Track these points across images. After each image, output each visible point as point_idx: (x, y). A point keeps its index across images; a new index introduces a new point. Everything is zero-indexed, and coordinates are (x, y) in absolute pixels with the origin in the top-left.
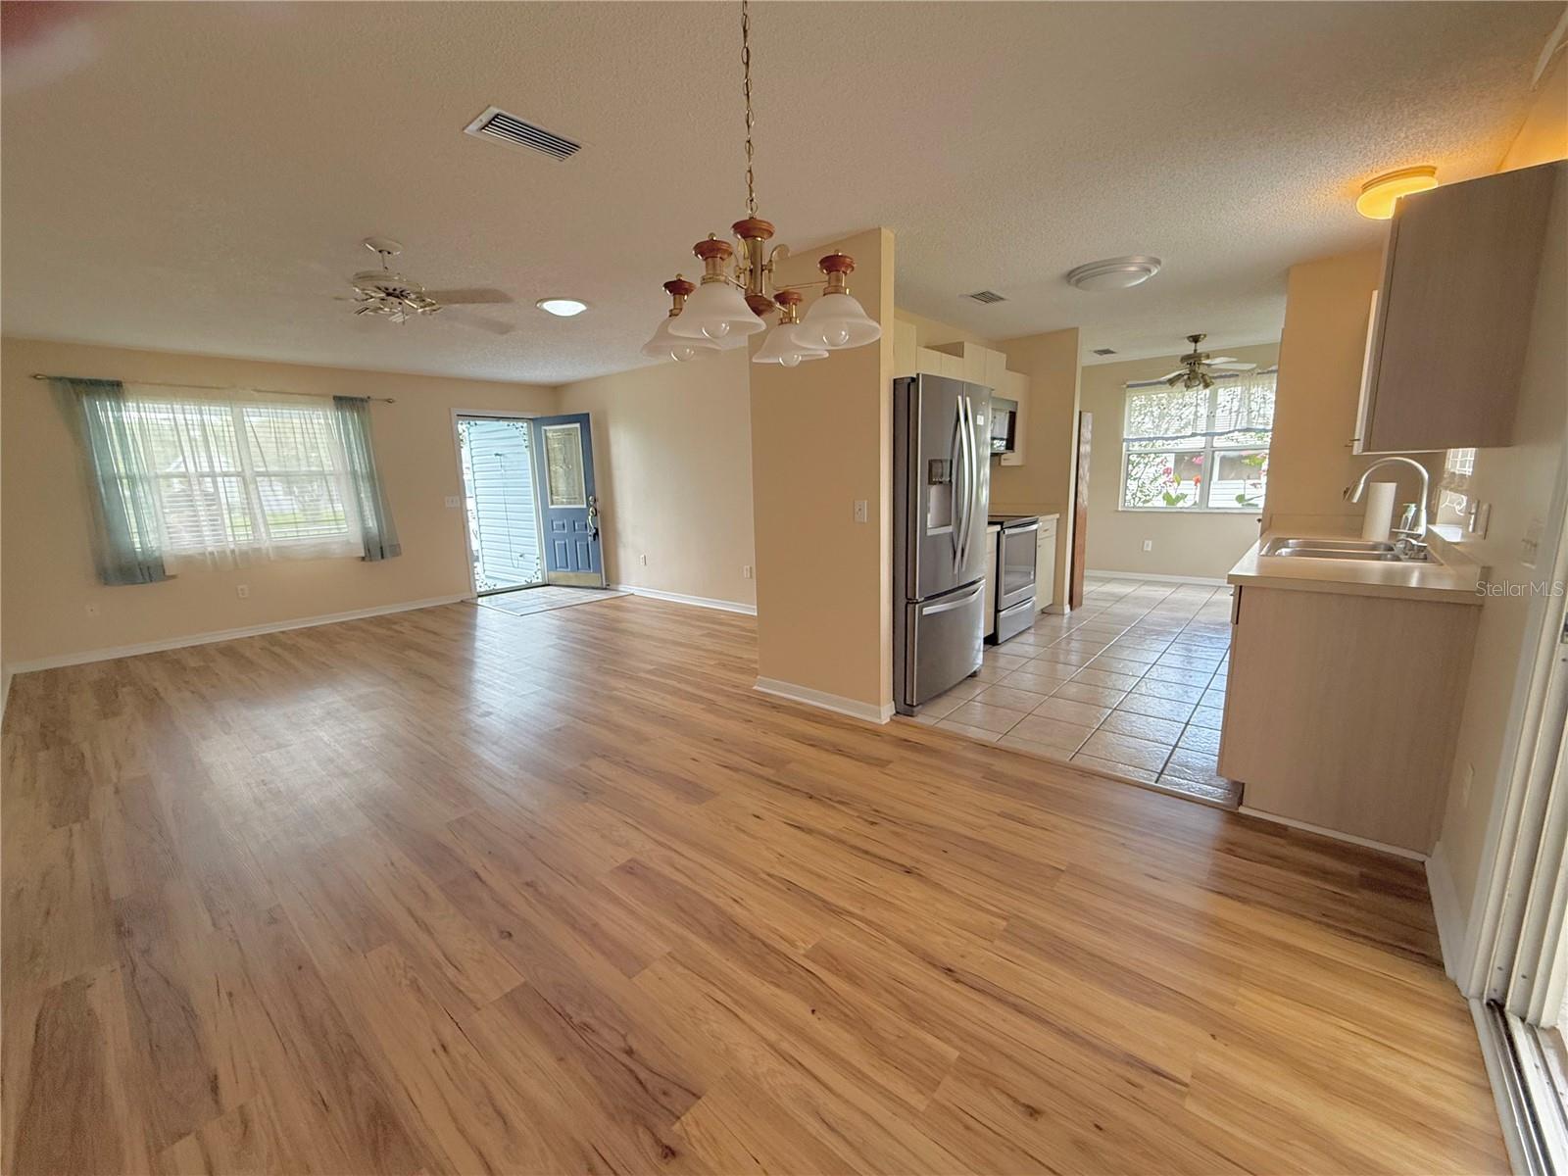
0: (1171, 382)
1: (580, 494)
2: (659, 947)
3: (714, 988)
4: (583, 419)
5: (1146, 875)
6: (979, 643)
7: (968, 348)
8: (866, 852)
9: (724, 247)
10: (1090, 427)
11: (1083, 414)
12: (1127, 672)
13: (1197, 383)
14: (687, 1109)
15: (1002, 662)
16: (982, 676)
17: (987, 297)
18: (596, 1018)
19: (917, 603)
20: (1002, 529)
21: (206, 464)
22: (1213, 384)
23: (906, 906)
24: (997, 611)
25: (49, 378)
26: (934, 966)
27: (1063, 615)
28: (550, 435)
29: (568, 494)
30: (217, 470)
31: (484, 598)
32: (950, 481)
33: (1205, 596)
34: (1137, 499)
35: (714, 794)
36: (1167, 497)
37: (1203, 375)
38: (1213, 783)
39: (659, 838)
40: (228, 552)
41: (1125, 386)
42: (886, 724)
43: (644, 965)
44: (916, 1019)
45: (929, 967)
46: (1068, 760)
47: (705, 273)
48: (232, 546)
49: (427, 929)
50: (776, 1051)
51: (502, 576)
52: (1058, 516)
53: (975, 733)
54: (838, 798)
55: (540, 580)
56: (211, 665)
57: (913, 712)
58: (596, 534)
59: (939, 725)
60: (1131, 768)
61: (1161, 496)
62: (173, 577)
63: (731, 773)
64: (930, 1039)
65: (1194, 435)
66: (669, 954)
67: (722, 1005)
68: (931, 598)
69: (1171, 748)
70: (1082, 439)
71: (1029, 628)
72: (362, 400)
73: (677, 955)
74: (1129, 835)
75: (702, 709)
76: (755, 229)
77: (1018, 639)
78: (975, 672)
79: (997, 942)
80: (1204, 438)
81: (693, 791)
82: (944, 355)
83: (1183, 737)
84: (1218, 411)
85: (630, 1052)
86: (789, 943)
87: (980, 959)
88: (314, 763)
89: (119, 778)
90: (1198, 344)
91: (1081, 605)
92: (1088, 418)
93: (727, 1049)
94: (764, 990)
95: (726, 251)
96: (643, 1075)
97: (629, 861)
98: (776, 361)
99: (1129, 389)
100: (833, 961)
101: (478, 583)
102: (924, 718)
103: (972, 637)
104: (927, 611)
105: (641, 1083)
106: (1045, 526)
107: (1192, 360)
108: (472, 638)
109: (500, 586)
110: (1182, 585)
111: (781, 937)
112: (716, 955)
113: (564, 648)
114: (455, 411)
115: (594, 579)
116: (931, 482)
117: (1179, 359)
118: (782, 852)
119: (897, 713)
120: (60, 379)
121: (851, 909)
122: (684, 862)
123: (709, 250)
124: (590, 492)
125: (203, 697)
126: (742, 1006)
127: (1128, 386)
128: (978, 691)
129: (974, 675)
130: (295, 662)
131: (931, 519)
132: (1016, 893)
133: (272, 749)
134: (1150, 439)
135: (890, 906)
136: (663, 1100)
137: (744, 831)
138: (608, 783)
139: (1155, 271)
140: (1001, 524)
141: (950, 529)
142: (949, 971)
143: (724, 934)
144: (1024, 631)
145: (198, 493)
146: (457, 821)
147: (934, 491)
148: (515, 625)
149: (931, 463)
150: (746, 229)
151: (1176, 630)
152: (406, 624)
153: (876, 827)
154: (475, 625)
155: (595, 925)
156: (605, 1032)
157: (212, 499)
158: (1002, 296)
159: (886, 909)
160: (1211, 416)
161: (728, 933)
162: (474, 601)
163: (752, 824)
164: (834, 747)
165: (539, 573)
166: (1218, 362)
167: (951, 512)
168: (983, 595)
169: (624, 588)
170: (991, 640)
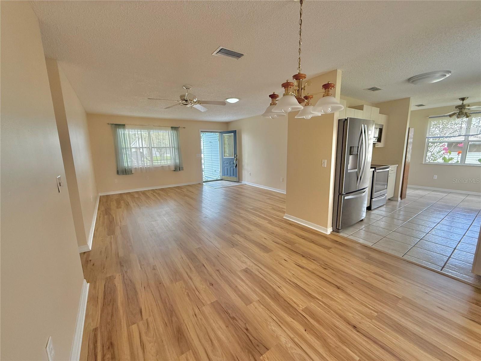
0: (450, 116)
1: (233, 154)
2: (255, 297)
3: (272, 314)
4: (235, 132)
5: (438, 307)
6: (364, 209)
7: (365, 107)
8: (323, 278)
9: (291, 84)
10: (413, 133)
11: (410, 129)
12: (426, 225)
13: (463, 116)
14: (265, 353)
15: (372, 216)
16: (365, 221)
17: (374, 89)
18: (237, 316)
19: (343, 195)
20: (375, 170)
21: (141, 145)
22: (471, 116)
23: (337, 300)
24: (371, 198)
25: (111, 124)
26: (349, 324)
27: (398, 201)
28: (225, 136)
29: (229, 154)
30: (144, 146)
31: (205, 183)
32: (357, 154)
33: (463, 197)
34: (430, 159)
35: (272, 251)
36: (444, 159)
37: (466, 113)
38: (468, 274)
39: (255, 262)
40: (145, 168)
41: (428, 117)
42: (329, 234)
43: (251, 303)
44: (343, 342)
45: (347, 324)
46: (401, 257)
47: (284, 93)
48: (146, 166)
49: (191, 279)
50: (293, 340)
51: (210, 177)
52: (397, 165)
53: (361, 241)
54: (312, 258)
55: (220, 178)
56: (140, 197)
57: (339, 231)
58: (236, 166)
59: (348, 237)
60: (429, 263)
61: (442, 158)
62: (133, 174)
63: (277, 244)
64: (348, 350)
65: (459, 136)
66: (258, 300)
67: (275, 321)
68: (348, 194)
69: (448, 258)
70: (409, 137)
71: (383, 205)
72: (177, 128)
73: (260, 301)
74: (429, 289)
75: (268, 223)
76: (300, 77)
77: (380, 209)
78: (363, 219)
79: (373, 320)
80: (464, 137)
81: (265, 249)
82: (356, 110)
83: (453, 254)
84: (472, 126)
85: (247, 329)
86: (297, 305)
87: (367, 325)
88: (163, 226)
89: (121, 224)
90: (464, 101)
91: (405, 198)
92: (412, 130)
93: (277, 336)
94: (289, 319)
95: (291, 85)
96: (251, 338)
97: (246, 268)
98: (303, 117)
99: (430, 119)
100: (313, 315)
101: (203, 179)
102: (343, 234)
103: (361, 207)
104: (346, 198)
105: (251, 341)
106: (392, 169)
107: (461, 108)
108: (202, 194)
109: (209, 179)
110: (450, 193)
111: (294, 303)
112: (273, 304)
113: (226, 199)
114: (200, 130)
115: (235, 179)
116: (350, 154)
117: (455, 107)
118: (294, 274)
119: (333, 231)
120: (113, 124)
121: (319, 298)
122: (262, 271)
123: (286, 85)
124: (235, 153)
125: (138, 205)
126: (282, 323)
127: (430, 118)
128: (363, 226)
129: (362, 220)
130: (158, 197)
131: (349, 166)
132: (382, 304)
133: (153, 221)
134: (438, 137)
135: (332, 299)
136: (257, 348)
137: (281, 264)
138: (240, 242)
139: (448, 75)
140: (375, 168)
141: (356, 170)
142: (355, 327)
143: (276, 297)
144: (381, 206)
145: (139, 152)
146: (198, 248)
147: (351, 157)
148: (213, 191)
149: (351, 147)
150: (297, 77)
151: (448, 211)
152: (185, 189)
153: (326, 270)
154: (202, 191)
155: (236, 287)
156: (240, 321)
157: (142, 153)
158: (380, 88)
159: (331, 300)
160: (468, 128)
161: (277, 297)
162: (202, 184)
163: (283, 262)
164: (311, 240)
165: (220, 176)
166: (473, 108)
167: (357, 164)
168: (367, 193)
169: (244, 182)
170: (369, 208)
